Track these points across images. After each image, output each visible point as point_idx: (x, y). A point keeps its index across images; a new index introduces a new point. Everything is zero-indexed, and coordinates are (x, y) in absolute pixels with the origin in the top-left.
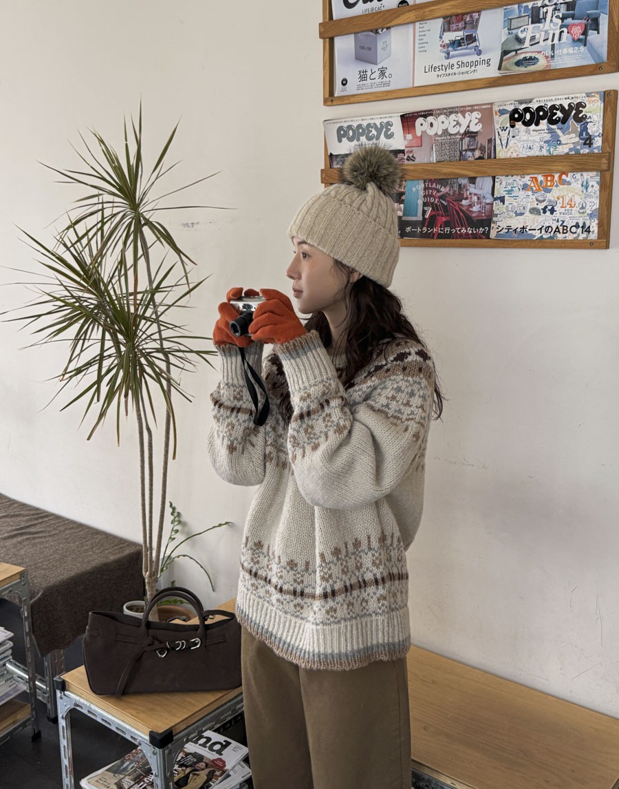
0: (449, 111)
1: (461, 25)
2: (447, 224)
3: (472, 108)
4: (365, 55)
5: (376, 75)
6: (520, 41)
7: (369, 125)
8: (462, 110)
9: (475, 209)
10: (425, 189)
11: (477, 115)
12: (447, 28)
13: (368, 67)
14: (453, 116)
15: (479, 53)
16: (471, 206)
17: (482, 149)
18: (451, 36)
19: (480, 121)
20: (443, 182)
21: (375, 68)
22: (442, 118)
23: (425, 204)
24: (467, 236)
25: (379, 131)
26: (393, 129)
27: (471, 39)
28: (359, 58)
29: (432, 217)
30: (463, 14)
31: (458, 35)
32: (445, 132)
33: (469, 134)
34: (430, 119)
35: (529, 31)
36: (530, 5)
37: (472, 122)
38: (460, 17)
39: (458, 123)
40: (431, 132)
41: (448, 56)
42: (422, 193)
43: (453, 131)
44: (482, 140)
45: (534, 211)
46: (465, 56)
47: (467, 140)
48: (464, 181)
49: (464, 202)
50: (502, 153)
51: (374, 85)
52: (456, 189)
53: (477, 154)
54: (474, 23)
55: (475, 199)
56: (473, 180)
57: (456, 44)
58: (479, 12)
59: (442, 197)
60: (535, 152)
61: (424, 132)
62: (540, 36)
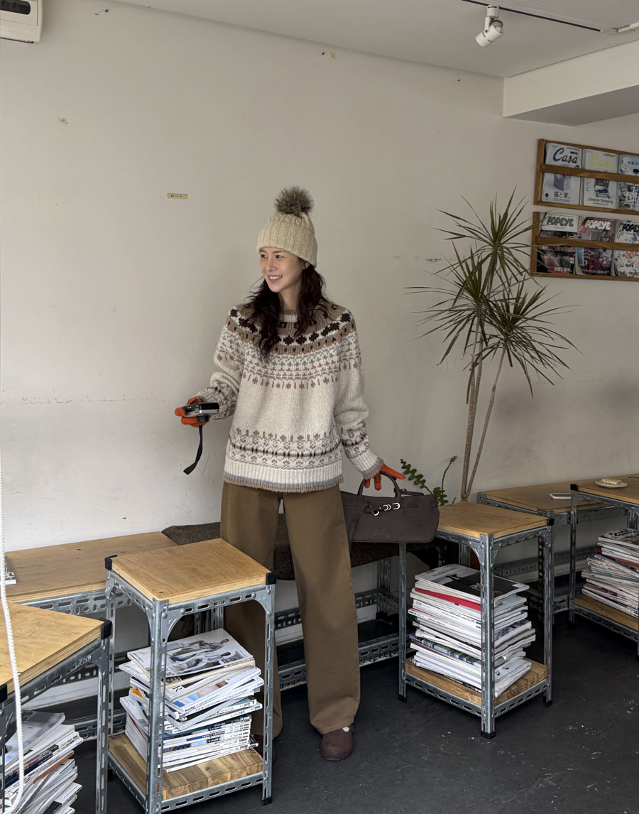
0: (599, 220)
1: (602, 184)
2: (593, 269)
3: (608, 220)
4: (558, 185)
5: (563, 195)
6: (625, 197)
7: (563, 219)
8: (604, 220)
9: (605, 263)
10: (585, 252)
11: (609, 223)
12: (597, 183)
13: (559, 191)
14: (600, 222)
15: (609, 198)
16: (603, 261)
17: (610, 237)
18: (598, 187)
19: (610, 226)
20: (592, 249)
21: (562, 192)
22: (596, 222)
23: (585, 259)
24: (600, 274)
25: (567, 222)
26: (573, 223)
27: (606, 191)
28: (556, 186)
29: (588, 265)
30: (604, 180)
31: (601, 188)
32: (596, 228)
33: (605, 230)
34: (592, 221)
35: (627, 194)
36: (628, 184)
37: (607, 225)
38: (602, 180)
39: (602, 225)
40: (591, 227)
41: (597, 196)
42: (583, 254)
43: (599, 228)
44: (610, 234)
45: (627, 265)
46: (602, 197)
47: (604, 233)
48: (601, 250)
49: (600, 260)
50: (617, 241)
51: (561, 199)
52: (597, 253)
53: (608, 239)
54: (607, 185)
55: (605, 258)
56: (605, 250)
57: (600, 191)
58: (609, 180)
59: (592, 256)
60: (628, 242)
61: (588, 227)
62: (631, 197)
